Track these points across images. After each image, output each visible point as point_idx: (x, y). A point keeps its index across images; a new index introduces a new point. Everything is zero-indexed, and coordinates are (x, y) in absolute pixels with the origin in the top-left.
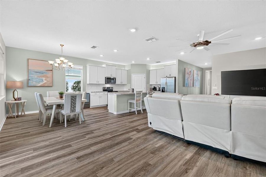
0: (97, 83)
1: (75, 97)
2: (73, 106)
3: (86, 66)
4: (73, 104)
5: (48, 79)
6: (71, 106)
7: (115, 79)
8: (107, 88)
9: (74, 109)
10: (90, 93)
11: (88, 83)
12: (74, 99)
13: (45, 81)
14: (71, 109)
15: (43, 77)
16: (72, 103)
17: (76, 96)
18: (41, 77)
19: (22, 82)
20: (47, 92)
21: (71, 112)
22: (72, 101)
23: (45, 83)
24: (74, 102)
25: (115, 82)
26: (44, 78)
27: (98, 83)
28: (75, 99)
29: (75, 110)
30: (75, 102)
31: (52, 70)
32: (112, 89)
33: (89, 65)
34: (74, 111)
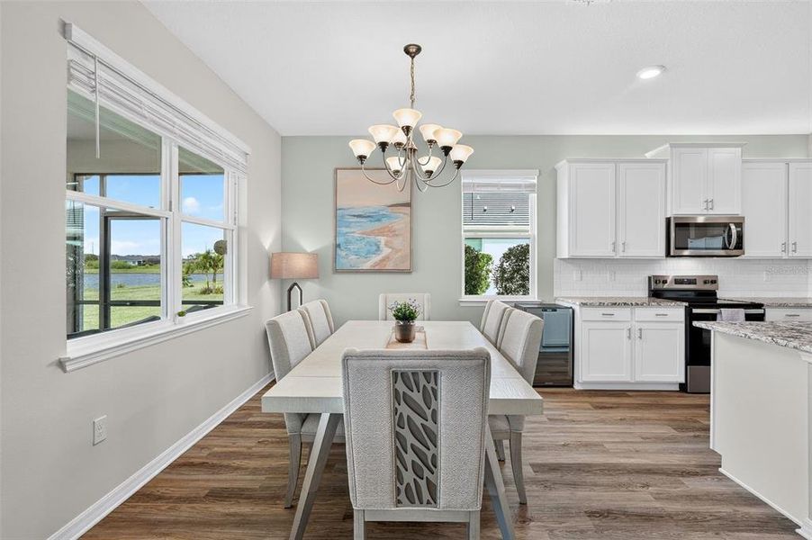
0: (612, 254)
1: (422, 381)
2: (410, 457)
3: (555, 172)
4: (410, 440)
5: (397, 242)
6: (398, 455)
7: (739, 225)
8: (678, 281)
9: (423, 483)
10: (577, 309)
11: (564, 252)
12: (417, 397)
13: (386, 251)
14: (399, 477)
15: (381, 232)
16: (406, 432)
17: (431, 376)
18: (372, 233)
19: (315, 256)
20: (381, 297)
21: (403, 497)
22: (405, 410)
23: (387, 258)
24: (418, 421)
25: (739, 246)
26: (383, 239)
27: (620, 255)
28: (430, 396)
29: (432, 488)
30: (430, 424)
31: (408, 205)
32: (709, 287)
33: (569, 161)
34: (426, 496)
